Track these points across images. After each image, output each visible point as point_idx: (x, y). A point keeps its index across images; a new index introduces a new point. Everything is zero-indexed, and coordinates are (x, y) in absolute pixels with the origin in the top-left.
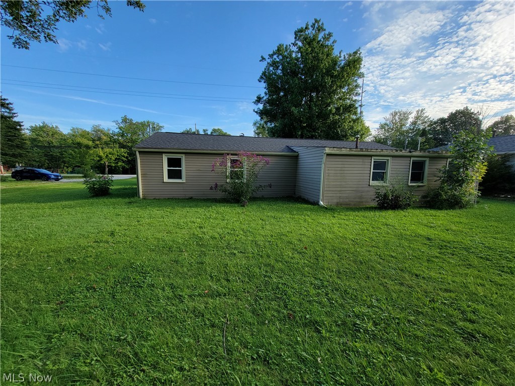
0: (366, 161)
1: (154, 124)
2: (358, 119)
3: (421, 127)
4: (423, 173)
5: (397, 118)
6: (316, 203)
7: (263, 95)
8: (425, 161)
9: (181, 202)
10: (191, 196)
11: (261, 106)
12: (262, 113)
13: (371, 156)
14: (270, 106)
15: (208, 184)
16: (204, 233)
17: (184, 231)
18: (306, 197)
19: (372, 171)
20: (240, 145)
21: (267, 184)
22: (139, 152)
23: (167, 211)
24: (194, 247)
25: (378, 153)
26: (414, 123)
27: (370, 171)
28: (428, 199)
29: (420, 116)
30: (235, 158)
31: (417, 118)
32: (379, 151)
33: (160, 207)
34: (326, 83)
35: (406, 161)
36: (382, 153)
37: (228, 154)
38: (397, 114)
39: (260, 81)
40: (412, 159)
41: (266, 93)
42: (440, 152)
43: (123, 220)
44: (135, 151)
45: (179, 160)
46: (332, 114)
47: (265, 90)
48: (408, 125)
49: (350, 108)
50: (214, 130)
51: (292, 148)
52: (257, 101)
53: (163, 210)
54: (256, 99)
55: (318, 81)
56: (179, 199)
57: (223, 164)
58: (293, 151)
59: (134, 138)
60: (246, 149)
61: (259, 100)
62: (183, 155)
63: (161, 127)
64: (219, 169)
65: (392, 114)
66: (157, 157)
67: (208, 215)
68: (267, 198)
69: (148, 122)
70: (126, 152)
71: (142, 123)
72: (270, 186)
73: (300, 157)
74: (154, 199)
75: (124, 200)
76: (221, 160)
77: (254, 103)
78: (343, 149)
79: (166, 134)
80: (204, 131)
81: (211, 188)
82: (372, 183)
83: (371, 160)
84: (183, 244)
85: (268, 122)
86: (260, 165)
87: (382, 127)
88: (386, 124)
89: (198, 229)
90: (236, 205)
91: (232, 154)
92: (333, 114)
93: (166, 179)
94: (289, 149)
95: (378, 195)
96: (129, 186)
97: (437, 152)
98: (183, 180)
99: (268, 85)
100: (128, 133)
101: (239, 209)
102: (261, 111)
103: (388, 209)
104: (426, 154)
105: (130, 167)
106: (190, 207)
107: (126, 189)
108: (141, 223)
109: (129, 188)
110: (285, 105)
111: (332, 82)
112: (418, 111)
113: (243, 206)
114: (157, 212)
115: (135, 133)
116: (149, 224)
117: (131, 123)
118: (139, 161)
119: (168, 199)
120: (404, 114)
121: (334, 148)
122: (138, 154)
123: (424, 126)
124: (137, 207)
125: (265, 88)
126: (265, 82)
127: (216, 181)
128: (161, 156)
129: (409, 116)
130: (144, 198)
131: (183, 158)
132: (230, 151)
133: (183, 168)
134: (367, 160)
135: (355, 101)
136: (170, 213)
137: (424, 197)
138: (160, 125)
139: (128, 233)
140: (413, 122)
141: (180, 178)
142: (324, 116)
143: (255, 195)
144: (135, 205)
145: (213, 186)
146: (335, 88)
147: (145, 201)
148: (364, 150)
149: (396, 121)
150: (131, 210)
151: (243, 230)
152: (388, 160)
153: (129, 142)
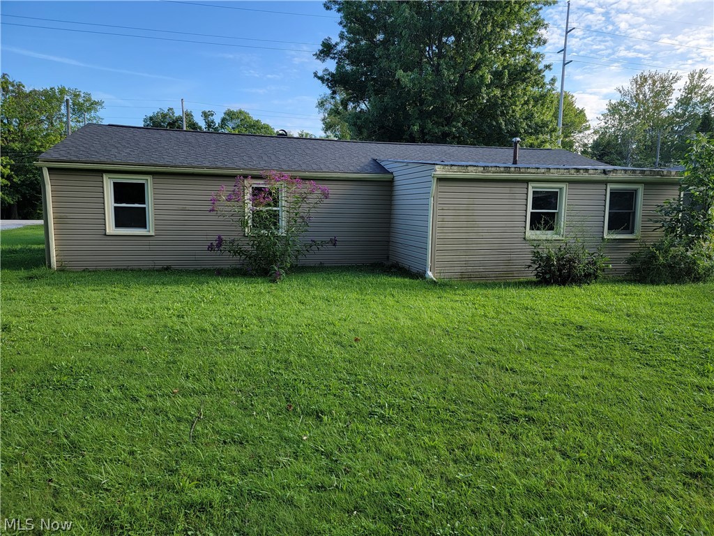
0: (517, 190)
1: (77, 96)
2: (543, 97)
3: (700, 111)
4: (634, 213)
5: (646, 89)
6: (421, 275)
7: (335, 39)
8: (636, 191)
9: (146, 276)
10: (168, 263)
11: (331, 65)
12: (335, 81)
13: (527, 182)
14: (352, 63)
15: (204, 238)
16: (185, 324)
17: (146, 322)
18: (406, 263)
19: (530, 210)
20: (273, 157)
21: (328, 239)
22: (50, 169)
23: (114, 292)
24: (164, 343)
25: (540, 177)
26: (685, 102)
27: (526, 211)
28: (638, 265)
29: (695, 87)
30: (260, 183)
31: (691, 90)
32: (543, 171)
33: (98, 285)
34: (469, 16)
35: (597, 191)
36: (548, 176)
37: (245, 177)
38: (646, 80)
39: (328, 8)
40: (609, 187)
41: (342, 36)
42: (665, 173)
43: (22, 306)
44: (40, 169)
45: (141, 188)
46: (486, 85)
47: (340, 29)
48: (671, 106)
49: (525, 73)
50: (230, 115)
51: (382, 164)
52: (322, 52)
53: (106, 290)
54: (321, 48)
55: (452, 13)
56: (140, 270)
57: (236, 197)
58: (383, 170)
59: (26, 129)
60: (285, 167)
61: (327, 50)
62: (149, 178)
63: (96, 103)
64: (225, 206)
65: (637, 82)
66: (90, 181)
67: (198, 296)
68: (328, 267)
69: (62, 91)
70: (8, 164)
71: (45, 93)
72: (334, 242)
73: (396, 183)
74: (84, 270)
75: (15, 273)
76: (232, 188)
77: (318, 56)
78: (469, 168)
79: (109, 129)
80: (206, 115)
81: (211, 248)
82: (531, 234)
83: (527, 188)
84: (145, 340)
85: (349, 100)
86: (313, 199)
87: (614, 110)
88: (622, 104)
89: (175, 319)
90: (260, 280)
91: (254, 177)
92: (488, 86)
93: (111, 228)
94: (378, 166)
95: (537, 257)
96: (19, 247)
97: (658, 173)
98: (150, 230)
99: (346, 17)
100: (12, 117)
101: (262, 286)
102: (333, 75)
103: (552, 284)
104: (639, 177)
105: (18, 202)
106: (163, 284)
107: (15, 251)
108: (60, 310)
109: (21, 251)
110: (384, 63)
111: (484, 14)
112: (692, 76)
113: (274, 281)
114: (92, 294)
115: (30, 118)
116: (77, 313)
117: (19, 94)
118: (49, 188)
119: (117, 270)
120: (663, 81)
121: (452, 165)
122: (46, 173)
123: (707, 107)
124: (49, 284)
125: (341, 23)
126: (339, 11)
127: (220, 233)
128: (99, 179)
129: (674, 86)
130: (62, 270)
131: (149, 183)
132: (251, 169)
133: (150, 205)
134: (519, 189)
135: (537, 56)
136: (120, 294)
137: (630, 261)
138: (94, 98)
139: (35, 325)
140: (683, 99)
141: (143, 225)
142: (467, 89)
143: (302, 261)
144: (43, 281)
145: (215, 243)
146: (489, 28)
147: (63, 275)
148: (513, 169)
149: (645, 95)
150: (35, 292)
151: (259, 319)
152: (560, 189)
153: (13, 140)
